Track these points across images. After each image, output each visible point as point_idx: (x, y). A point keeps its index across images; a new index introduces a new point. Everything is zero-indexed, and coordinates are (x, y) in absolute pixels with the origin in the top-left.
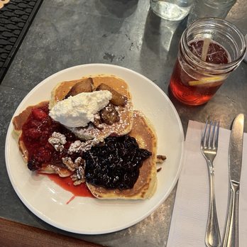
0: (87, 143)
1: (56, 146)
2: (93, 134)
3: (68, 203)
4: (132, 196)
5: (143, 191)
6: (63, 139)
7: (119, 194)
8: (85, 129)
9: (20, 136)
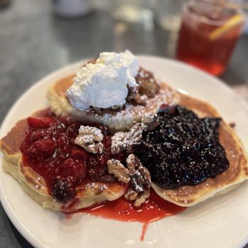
0: (133, 130)
1: (92, 147)
2: (137, 114)
3: (142, 238)
4: (234, 179)
5: (242, 167)
6: (98, 133)
7: (215, 185)
8: (123, 112)
9: (20, 160)
